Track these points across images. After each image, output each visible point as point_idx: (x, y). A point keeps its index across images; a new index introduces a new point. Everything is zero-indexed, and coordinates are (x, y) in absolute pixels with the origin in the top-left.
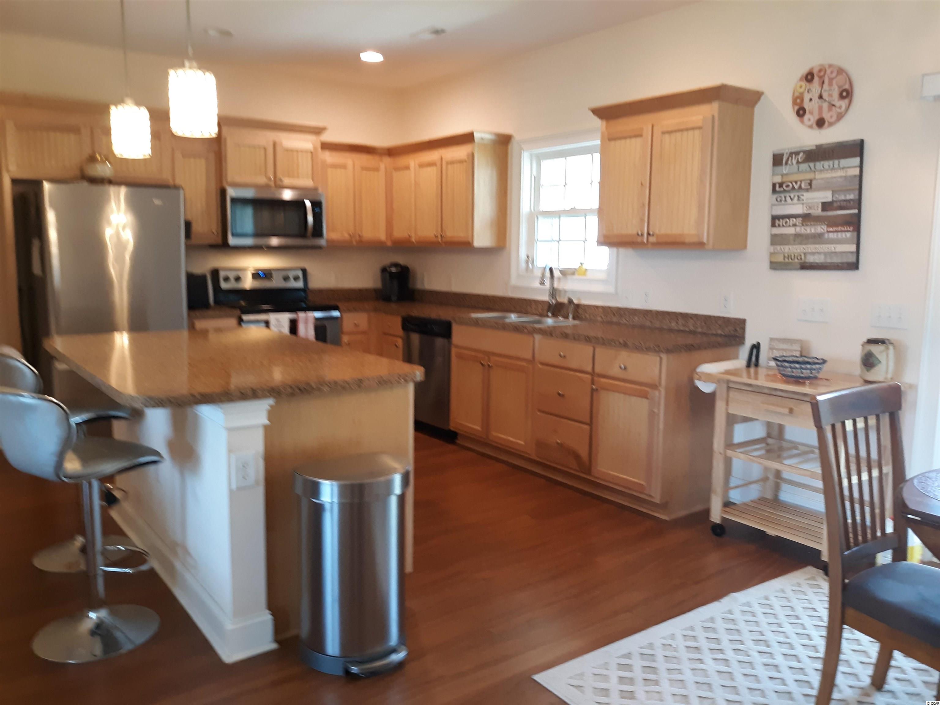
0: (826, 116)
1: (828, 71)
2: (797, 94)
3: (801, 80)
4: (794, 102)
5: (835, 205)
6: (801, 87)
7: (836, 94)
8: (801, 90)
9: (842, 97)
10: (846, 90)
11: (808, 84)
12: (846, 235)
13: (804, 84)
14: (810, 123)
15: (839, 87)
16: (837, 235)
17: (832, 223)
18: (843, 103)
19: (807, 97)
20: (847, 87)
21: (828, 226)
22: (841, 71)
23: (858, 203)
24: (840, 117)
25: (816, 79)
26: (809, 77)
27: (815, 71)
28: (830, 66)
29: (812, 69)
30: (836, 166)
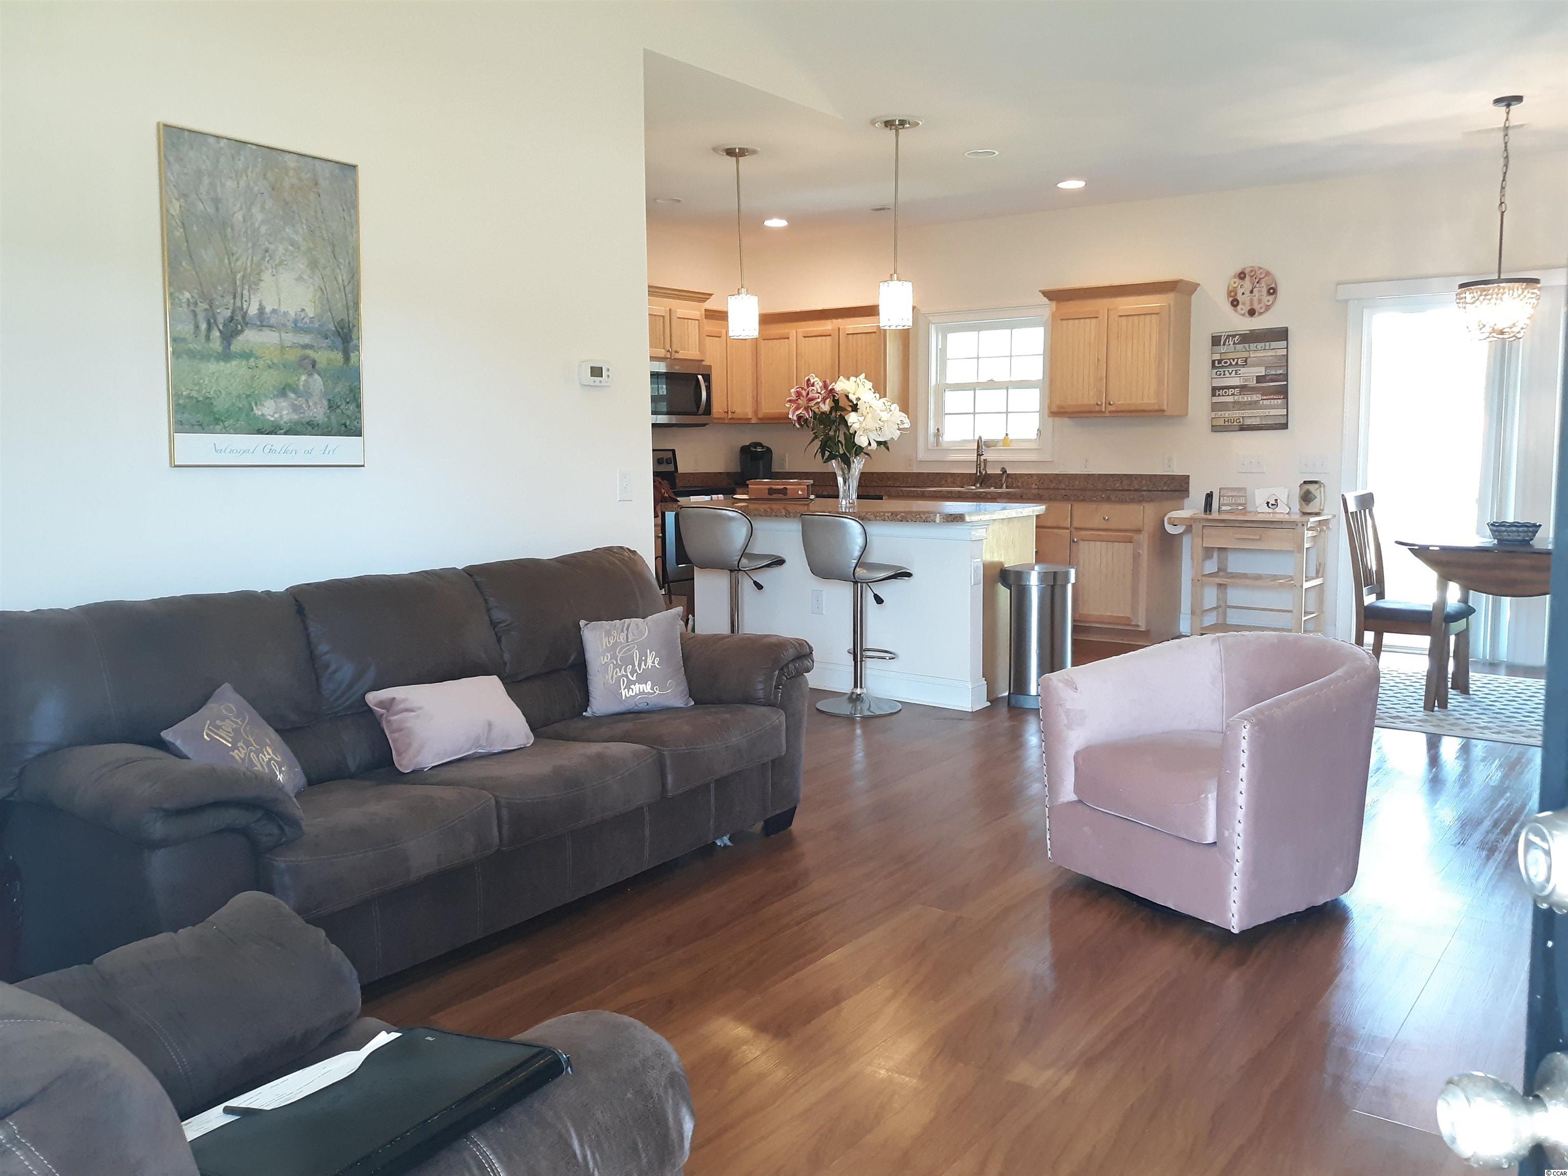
0: (1256, 307)
1: (1258, 273)
2: (1231, 288)
3: (1235, 277)
4: (1229, 294)
5: (1268, 378)
6: (1235, 283)
7: (1265, 290)
8: (1235, 285)
9: (1269, 294)
10: (1272, 288)
11: (1240, 280)
12: (1277, 402)
13: (1237, 280)
14: (1243, 312)
15: (1267, 285)
16: (1271, 402)
17: (1265, 392)
18: (1271, 298)
19: (1240, 291)
20: (1273, 286)
21: (1263, 395)
22: (1268, 273)
23: (1285, 377)
24: (1268, 308)
25: (1248, 278)
26: (1242, 276)
27: (1247, 271)
28: (1260, 268)
29: (1245, 269)
30: (1267, 348)
